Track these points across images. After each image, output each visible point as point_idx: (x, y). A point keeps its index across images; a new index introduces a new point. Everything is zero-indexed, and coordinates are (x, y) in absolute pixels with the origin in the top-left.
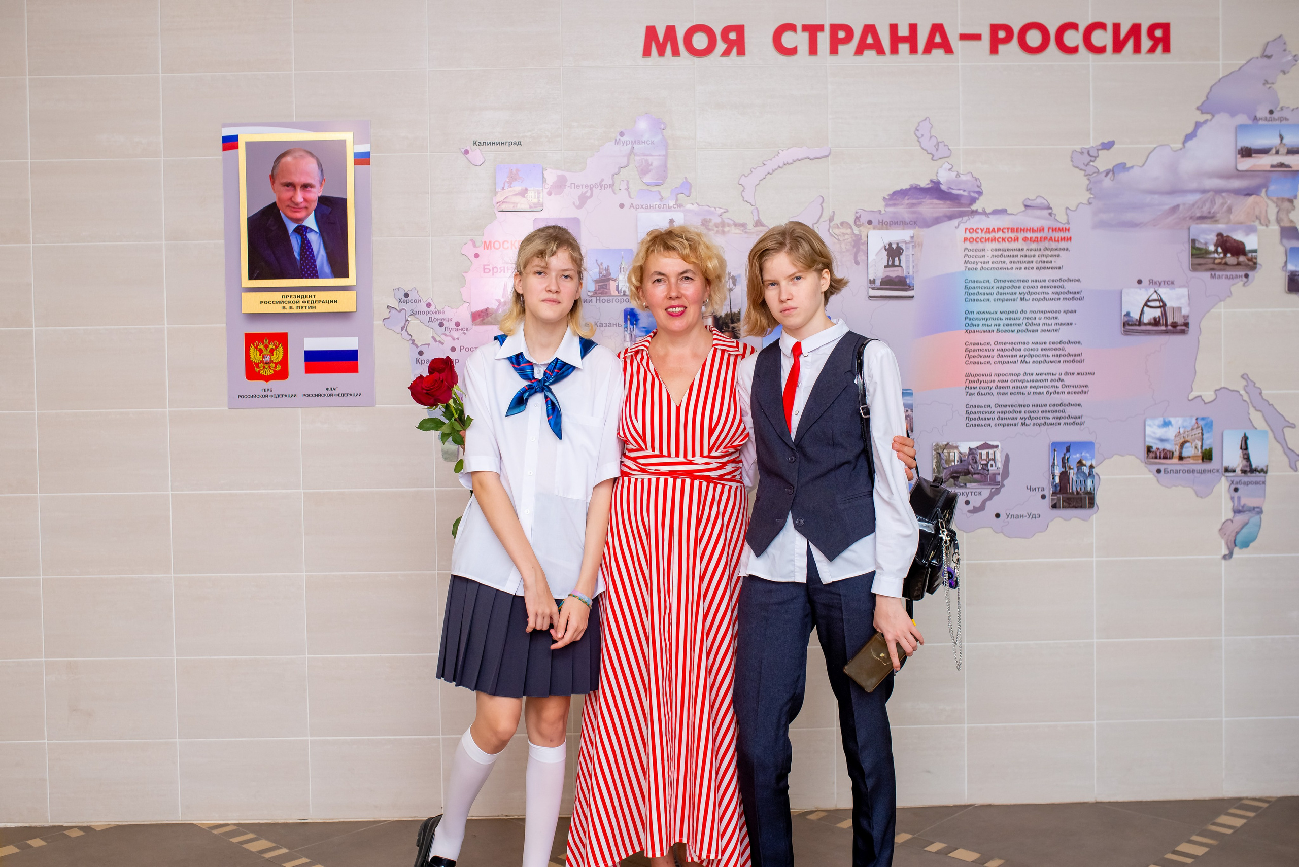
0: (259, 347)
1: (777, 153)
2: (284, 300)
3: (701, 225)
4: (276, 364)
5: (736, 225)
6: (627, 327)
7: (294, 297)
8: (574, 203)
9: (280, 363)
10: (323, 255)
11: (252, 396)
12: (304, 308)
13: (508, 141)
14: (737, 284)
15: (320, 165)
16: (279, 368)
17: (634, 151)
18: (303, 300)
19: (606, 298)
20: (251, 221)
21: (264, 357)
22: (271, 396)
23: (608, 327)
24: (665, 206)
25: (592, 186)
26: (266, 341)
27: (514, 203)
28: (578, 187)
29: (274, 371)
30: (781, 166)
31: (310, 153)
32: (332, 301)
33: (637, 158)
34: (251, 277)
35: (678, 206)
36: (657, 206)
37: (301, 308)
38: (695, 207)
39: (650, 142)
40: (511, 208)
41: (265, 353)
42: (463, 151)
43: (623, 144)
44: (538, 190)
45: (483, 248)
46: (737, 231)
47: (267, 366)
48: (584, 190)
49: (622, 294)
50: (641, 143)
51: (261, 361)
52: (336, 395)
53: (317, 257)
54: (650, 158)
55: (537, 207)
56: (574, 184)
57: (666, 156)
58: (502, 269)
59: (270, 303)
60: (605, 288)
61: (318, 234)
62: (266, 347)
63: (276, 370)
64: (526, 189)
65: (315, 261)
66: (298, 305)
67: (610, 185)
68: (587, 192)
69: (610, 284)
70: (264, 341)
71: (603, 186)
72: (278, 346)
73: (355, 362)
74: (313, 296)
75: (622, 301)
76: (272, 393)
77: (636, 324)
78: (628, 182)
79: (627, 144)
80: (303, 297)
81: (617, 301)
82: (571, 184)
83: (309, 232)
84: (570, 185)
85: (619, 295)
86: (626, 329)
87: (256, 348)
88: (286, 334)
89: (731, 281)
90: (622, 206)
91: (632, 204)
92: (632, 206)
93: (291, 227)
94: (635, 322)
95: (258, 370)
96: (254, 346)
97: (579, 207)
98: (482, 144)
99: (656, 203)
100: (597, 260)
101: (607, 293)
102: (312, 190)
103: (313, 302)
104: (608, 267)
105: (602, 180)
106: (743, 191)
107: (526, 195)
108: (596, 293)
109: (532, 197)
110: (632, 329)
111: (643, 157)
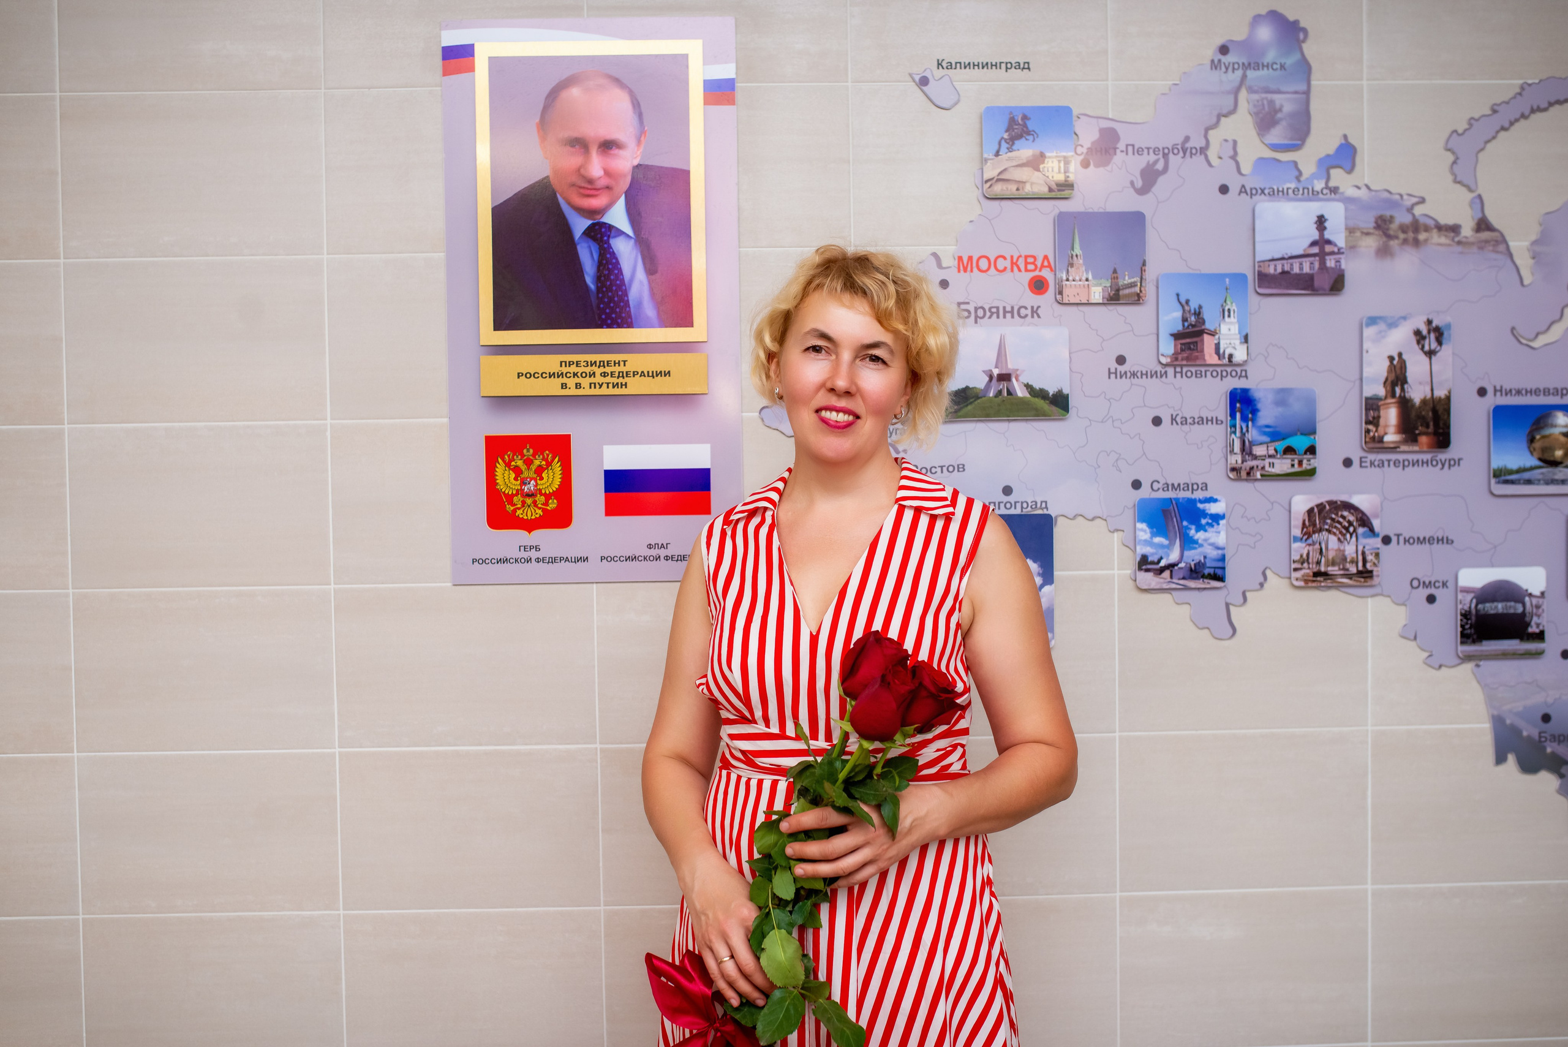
0: (513, 463)
1: (1518, 90)
2: (565, 370)
3: (1375, 228)
4: (548, 497)
5: (1440, 228)
6: (1234, 426)
7: (585, 364)
8: (1132, 183)
9: (556, 494)
10: (641, 282)
11: (499, 561)
12: (605, 386)
13: (1005, 60)
14: (1444, 341)
15: (636, 105)
16: (553, 504)
17: (1248, 82)
18: (602, 370)
19: (1193, 369)
20: (498, 212)
21: (523, 483)
22: (538, 560)
23: (1196, 425)
24: (1306, 191)
25: (1166, 151)
26: (528, 451)
27: (1019, 182)
28: (1139, 151)
29: (544, 510)
30: (1527, 113)
31: (618, 82)
32: (661, 372)
33: (1256, 97)
34: (499, 325)
35: (1331, 191)
36: (1290, 191)
37: (598, 386)
38: (1362, 194)
39: (1278, 66)
40: (1011, 189)
41: (525, 474)
42: (917, 78)
43: (1227, 69)
44: (1065, 157)
45: (956, 270)
46: (1443, 240)
47: (529, 501)
48: (1152, 158)
49: (1226, 361)
50: (1261, 67)
51: (517, 490)
52: (667, 558)
53: (630, 285)
54: (1278, 99)
55: (1063, 190)
56: (1133, 146)
57: (1307, 93)
58: (994, 310)
59: (536, 375)
60: (1194, 350)
61: (632, 242)
62: (528, 463)
63: (548, 508)
64: (1042, 156)
65: (626, 294)
66: (592, 380)
67: (1201, 148)
68: (1156, 162)
69: (1202, 341)
70: (525, 451)
71: (1189, 150)
72: (552, 461)
73: (708, 492)
74: (622, 363)
75: (1224, 374)
76: (540, 555)
77: (1253, 420)
78: (1235, 142)
79: (1234, 69)
80: (602, 364)
81: (1215, 374)
82: (1127, 146)
83: (615, 237)
84: (1124, 149)
85: (1219, 362)
86: (1233, 429)
87: (508, 465)
88: (567, 438)
89: (1432, 336)
90: (1224, 189)
91: (1243, 186)
92: (1243, 190)
93: (579, 225)
94: (1250, 416)
95: (512, 508)
96: (504, 462)
97: (1143, 191)
98: (954, 66)
99: (1288, 185)
100: (1178, 295)
101: (1197, 358)
102: (621, 152)
103: (621, 375)
104: (1200, 307)
105: (1187, 139)
106: (1454, 162)
107: (1041, 166)
108: (1176, 359)
109: (1053, 170)
110: (1244, 430)
111: (1264, 95)
